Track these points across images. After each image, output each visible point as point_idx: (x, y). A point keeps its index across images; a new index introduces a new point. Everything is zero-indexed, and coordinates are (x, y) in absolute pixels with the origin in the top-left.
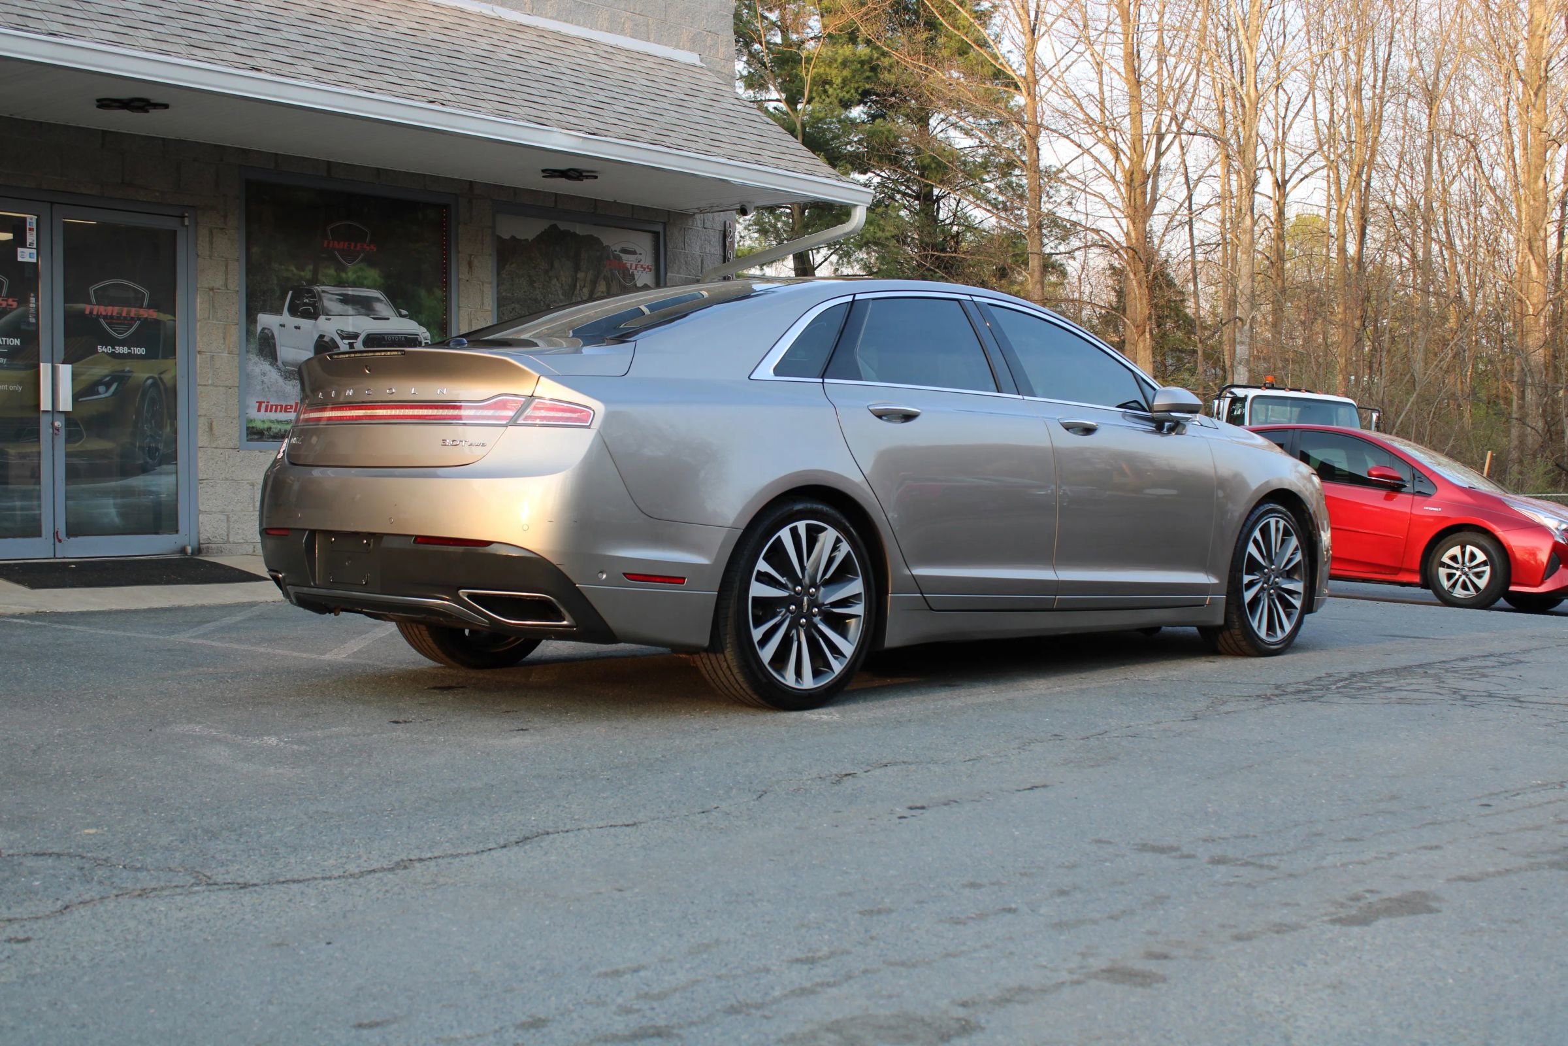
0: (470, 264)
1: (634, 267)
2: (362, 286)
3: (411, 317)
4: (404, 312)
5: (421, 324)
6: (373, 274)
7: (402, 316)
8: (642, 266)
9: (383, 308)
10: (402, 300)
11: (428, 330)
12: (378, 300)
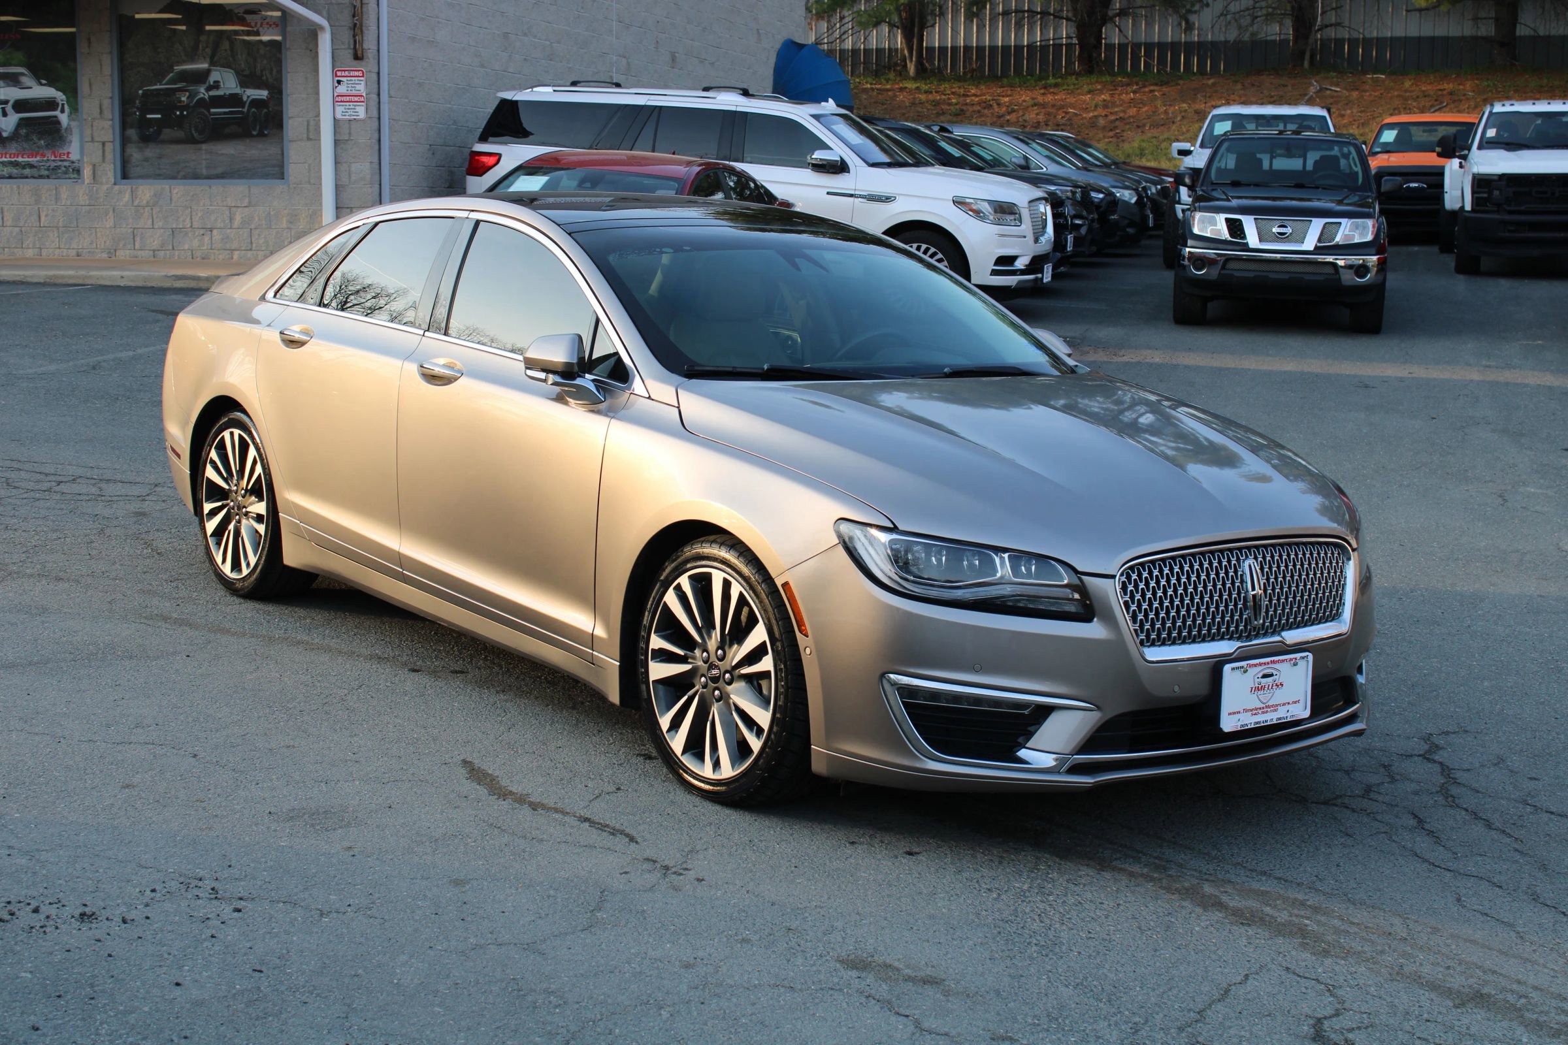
0: (89, 40)
1: (259, 25)
2: (10, 65)
3: (49, 85)
4: (44, 82)
5: (58, 89)
6: (19, 56)
7: (42, 85)
8: (268, 23)
9: (27, 80)
10: (42, 74)
11: (64, 94)
12: (23, 74)
